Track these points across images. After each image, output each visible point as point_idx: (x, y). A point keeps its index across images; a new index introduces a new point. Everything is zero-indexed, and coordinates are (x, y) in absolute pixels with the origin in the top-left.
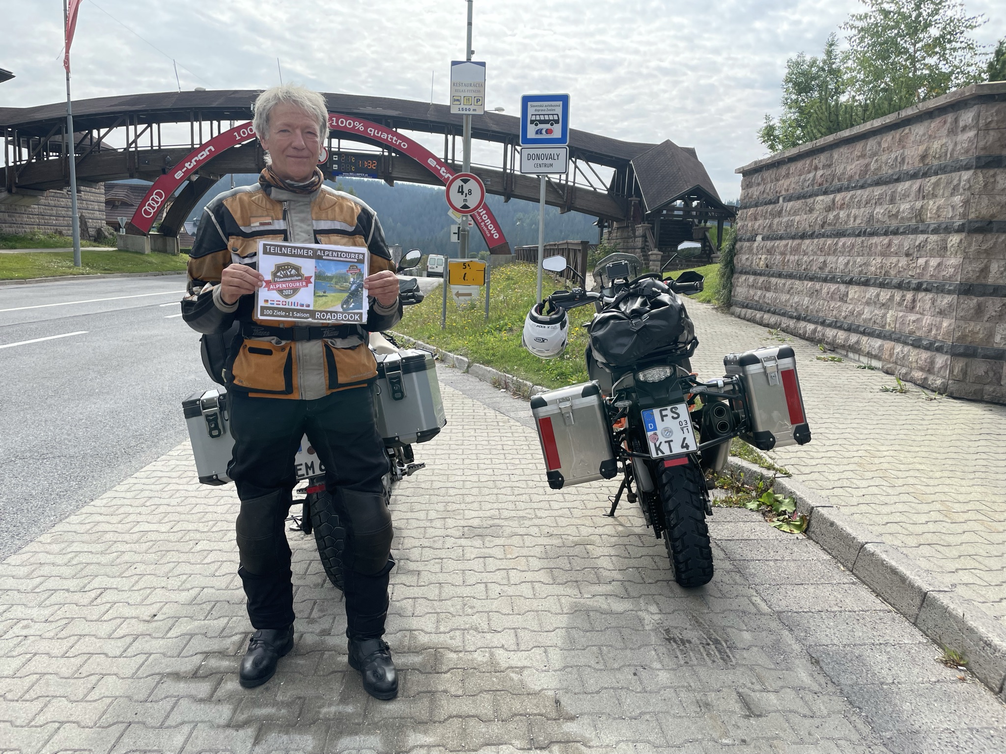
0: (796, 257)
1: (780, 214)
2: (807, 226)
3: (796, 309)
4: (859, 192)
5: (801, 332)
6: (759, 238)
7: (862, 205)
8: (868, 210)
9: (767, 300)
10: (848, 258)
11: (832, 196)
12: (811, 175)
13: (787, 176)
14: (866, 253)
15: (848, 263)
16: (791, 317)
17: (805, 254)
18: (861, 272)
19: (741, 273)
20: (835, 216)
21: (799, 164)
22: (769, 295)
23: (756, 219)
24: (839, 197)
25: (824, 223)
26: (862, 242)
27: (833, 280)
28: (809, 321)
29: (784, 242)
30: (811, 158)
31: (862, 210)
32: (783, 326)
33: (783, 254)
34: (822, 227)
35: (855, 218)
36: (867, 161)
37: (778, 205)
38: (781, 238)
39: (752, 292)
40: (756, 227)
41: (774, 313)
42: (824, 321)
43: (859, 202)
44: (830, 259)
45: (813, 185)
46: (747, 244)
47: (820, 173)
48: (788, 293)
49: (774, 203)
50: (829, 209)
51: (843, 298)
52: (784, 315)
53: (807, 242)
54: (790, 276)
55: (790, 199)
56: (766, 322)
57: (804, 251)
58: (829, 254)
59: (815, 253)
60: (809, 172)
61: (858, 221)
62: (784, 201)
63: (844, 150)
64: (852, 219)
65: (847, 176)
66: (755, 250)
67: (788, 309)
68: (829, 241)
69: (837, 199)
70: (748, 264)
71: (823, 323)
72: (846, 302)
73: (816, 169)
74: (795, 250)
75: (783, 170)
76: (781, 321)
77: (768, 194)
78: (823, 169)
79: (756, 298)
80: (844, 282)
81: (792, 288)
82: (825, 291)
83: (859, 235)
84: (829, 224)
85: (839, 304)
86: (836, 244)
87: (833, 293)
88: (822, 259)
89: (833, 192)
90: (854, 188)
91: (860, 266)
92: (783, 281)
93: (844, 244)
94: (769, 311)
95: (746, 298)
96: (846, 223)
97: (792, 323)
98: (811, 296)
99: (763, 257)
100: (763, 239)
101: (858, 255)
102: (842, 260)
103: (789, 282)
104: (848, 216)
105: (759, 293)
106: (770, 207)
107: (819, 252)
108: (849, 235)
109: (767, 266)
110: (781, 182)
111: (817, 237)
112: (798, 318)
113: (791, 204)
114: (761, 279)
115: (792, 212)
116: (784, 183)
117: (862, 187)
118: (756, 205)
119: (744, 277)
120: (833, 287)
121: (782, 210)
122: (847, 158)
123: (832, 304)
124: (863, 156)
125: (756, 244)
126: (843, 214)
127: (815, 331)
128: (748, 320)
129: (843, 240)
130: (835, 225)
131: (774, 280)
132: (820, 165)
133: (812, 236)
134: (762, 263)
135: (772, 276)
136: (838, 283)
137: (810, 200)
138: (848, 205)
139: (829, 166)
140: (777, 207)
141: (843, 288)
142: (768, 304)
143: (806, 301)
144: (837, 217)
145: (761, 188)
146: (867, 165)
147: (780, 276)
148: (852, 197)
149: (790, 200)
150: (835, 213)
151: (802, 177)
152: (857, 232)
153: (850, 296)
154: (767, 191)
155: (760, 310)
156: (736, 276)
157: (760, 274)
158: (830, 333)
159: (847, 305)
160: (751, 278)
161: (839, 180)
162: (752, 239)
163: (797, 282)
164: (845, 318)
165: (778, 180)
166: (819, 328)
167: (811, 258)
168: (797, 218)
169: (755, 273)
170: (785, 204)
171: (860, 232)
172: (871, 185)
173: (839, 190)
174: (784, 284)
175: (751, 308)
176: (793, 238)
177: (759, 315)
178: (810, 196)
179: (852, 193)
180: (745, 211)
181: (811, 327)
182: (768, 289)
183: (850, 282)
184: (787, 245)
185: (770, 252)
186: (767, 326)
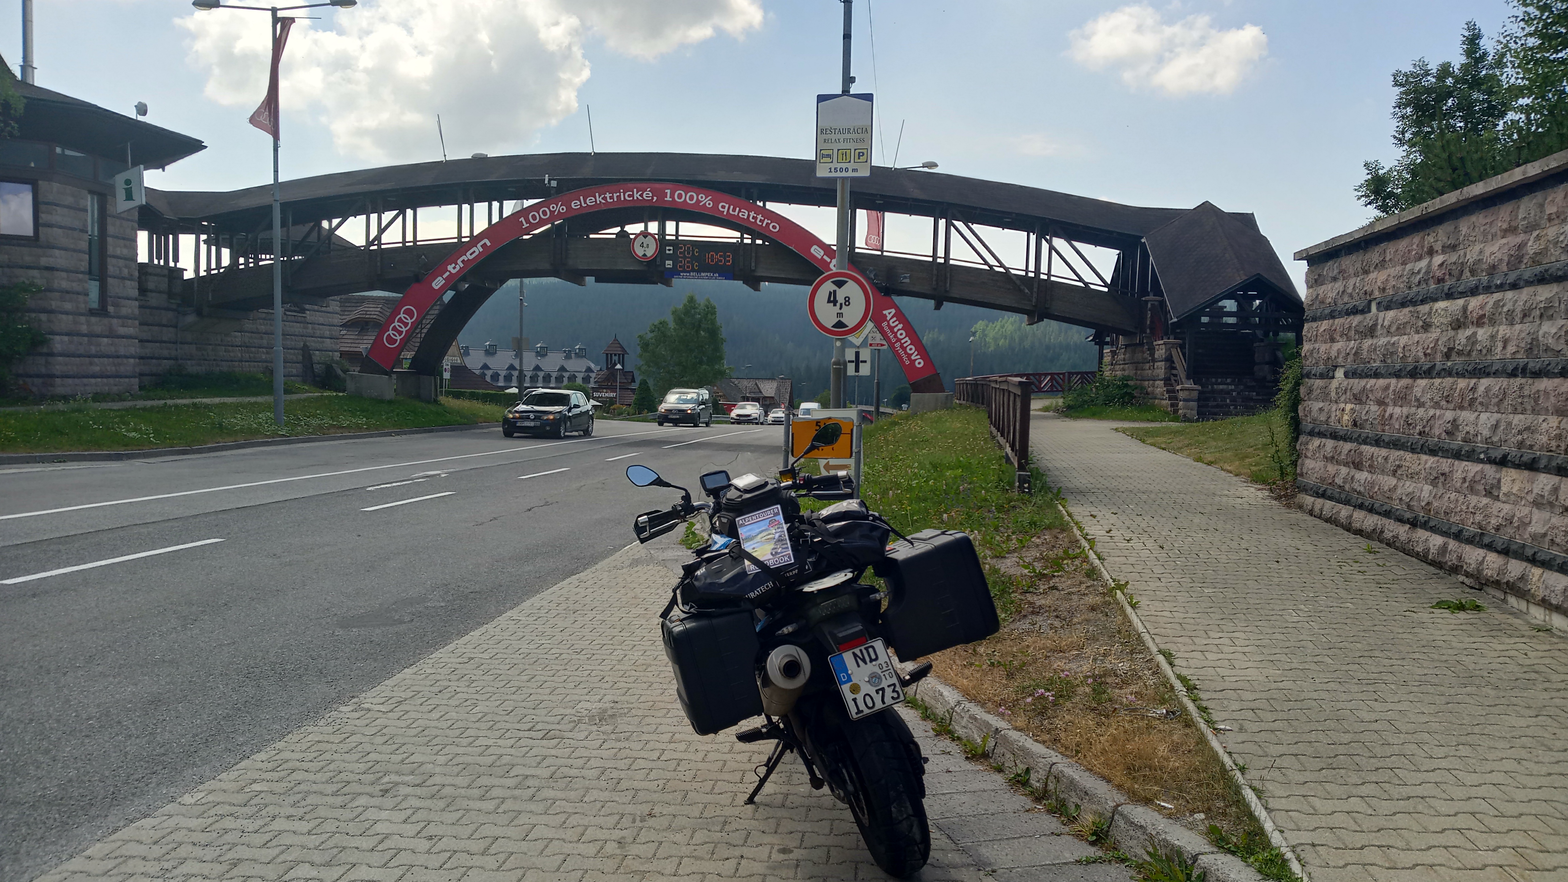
0: (1405, 410)
1: (1371, 331)
2: (1421, 354)
3: (1409, 506)
4: (1509, 295)
5: (1419, 549)
6: (1340, 374)
7: (1517, 319)
8: (1527, 327)
9: (1356, 486)
10: (1497, 416)
11: (1461, 302)
12: (1423, 264)
13: (1382, 265)
14: (1529, 407)
15: (1496, 427)
16: (1400, 520)
17: (1421, 405)
18: (1521, 445)
19: (1312, 434)
20: (1468, 338)
21: (1403, 244)
22: (1363, 476)
23: (1333, 340)
24: (1474, 303)
25: (1451, 349)
26: (1521, 388)
27: (1470, 456)
28: (1434, 530)
29: (1382, 382)
30: (1421, 234)
31: (1518, 327)
32: (1388, 535)
33: (1381, 403)
34: (1447, 356)
35: (1506, 342)
36: (1519, 239)
37: (1369, 316)
38: (1377, 375)
39: (1332, 469)
40: (1333, 354)
41: (1371, 510)
42: (1461, 531)
43: (1510, 313)
44: (1467, 416)
45: (1426, 281)
46: (1319, 383)
47: (1438, 259)
48: (1394, 475)
49: (1362, 312)
50: (1458, 325)
51: (1491, 492)
52: (1387, 514)
53: (1422, 383)
54: (1395, 444)
55: (1387, 306)
56: (1356, 525)
57: (1418, 400)
58: (1462, 408)
59: (1437, 405)
60: (1420, 258)
61: (1511, 349)
62: (1378, 309)
63: (1479, 219)
64: (1500, 345)
65: (1485, 266)
66: (1333, 394)
67: (1396, 505)
68: (1462, 383)
69: (1470, 308)
70: (1323, 418)
71: (1458, 536)
72: (1497, 498)
73: (1431, 252)
74: (1402, 398)
75: (1374, 255)
76: (1383, 526)
77: (1351, 296)
78: (1444, 252)
79: (1339, 481)
80: (1491, 461)
81: (1399, 466)
82: (1458, 475)
83: (1513, 374)
84: (1460, 353)
85: (1485, 501)
86: (1474, 389)
87: (1474, 481)
88: (1449, 415)
89: (1463, 294)
90: (1501, 288)
91: (1520, 433)
92: (1384, 452)
93: (1488, 390)
94: (1361, 507)
95: (1323, 480)
96: (1489, 351)
97: (1402, 531)
98: (1434, 482)
99: (1349, 407)
100: (1346, 375)
101: (1515, 412)
102: (1486, 419)
103: (1395, 454)
104: (1493, 337)
105: (1344, 470)
106: (1356, 320)
107: (1443, 403)
108: (1496, 374)
109: (1355, 424)
110: (1372, 276)
111: (1439, 375)
112: (1414, 524)
113: (1391, 314)
114: (1348, 446)
115: (1393, 329)
116: (1378, 277)
117: (1514, 286)
118: (1332, 316)
119: (1316, 442)
120: (1473, 468)
121: (1375, 325)
122: (1485, 234)
123: (1473, 500)
124: (1511, 230)
125: (1334, 384)
126: (1482, 334)
127: (1444, 549)
128: (1328, 520)
129: (1485, 382)
130: (1469, 353)
131: (1367, 450)
132: (1438, 247)
133: (1429, 373)
134: (1346, 417)
135: (1365, 442)
136: (1481, 461)
137: (1424, 309)
138: (1490, 320)
139: (1454, 248)
140: (1368, 320)
141: (1490, 470)
142: (1359, 493)
143: (1426, 491)
144: (1472, 340)
145: (1339, 286)
146: (1521, 246)
147: (1378, 442)
148: (1497, 304)
149: (1388, 308)
150: (1468, 332)
151: (1409, 267)
152: (1510, 368)
153: (1504, 489)
154: (1350, 290)
155: (1347, 502)
156: (1303, 438)
157: (1345, 438)
158: (1473, 555)
159: (1498, 504)
160: (1330, 444)
161: (1473, 272)
162: (1328, 375)
163: (1408, 456)
164: (1497, 529)
165: (1366, 272)
166: (1452, 544)
167: (1431, 412)
168: (1403, 340)
169: (1334, 436)
170: (1381, 314)
171: (1516, 369)
172: (1529, 283)
173: (1474, 292)
174: (1386, 459)
175: (1331, 498)
176: (1398, 375)
177: (1344, 512)
178: (1423, 302)
179: (1497, 296)
180: (1314, 325)
181: (1436, 541)
182: (1358, 466)
183: (1503, 462)
184: (1387, 388)
185: (1358, 399)
186: (1359, 532)
